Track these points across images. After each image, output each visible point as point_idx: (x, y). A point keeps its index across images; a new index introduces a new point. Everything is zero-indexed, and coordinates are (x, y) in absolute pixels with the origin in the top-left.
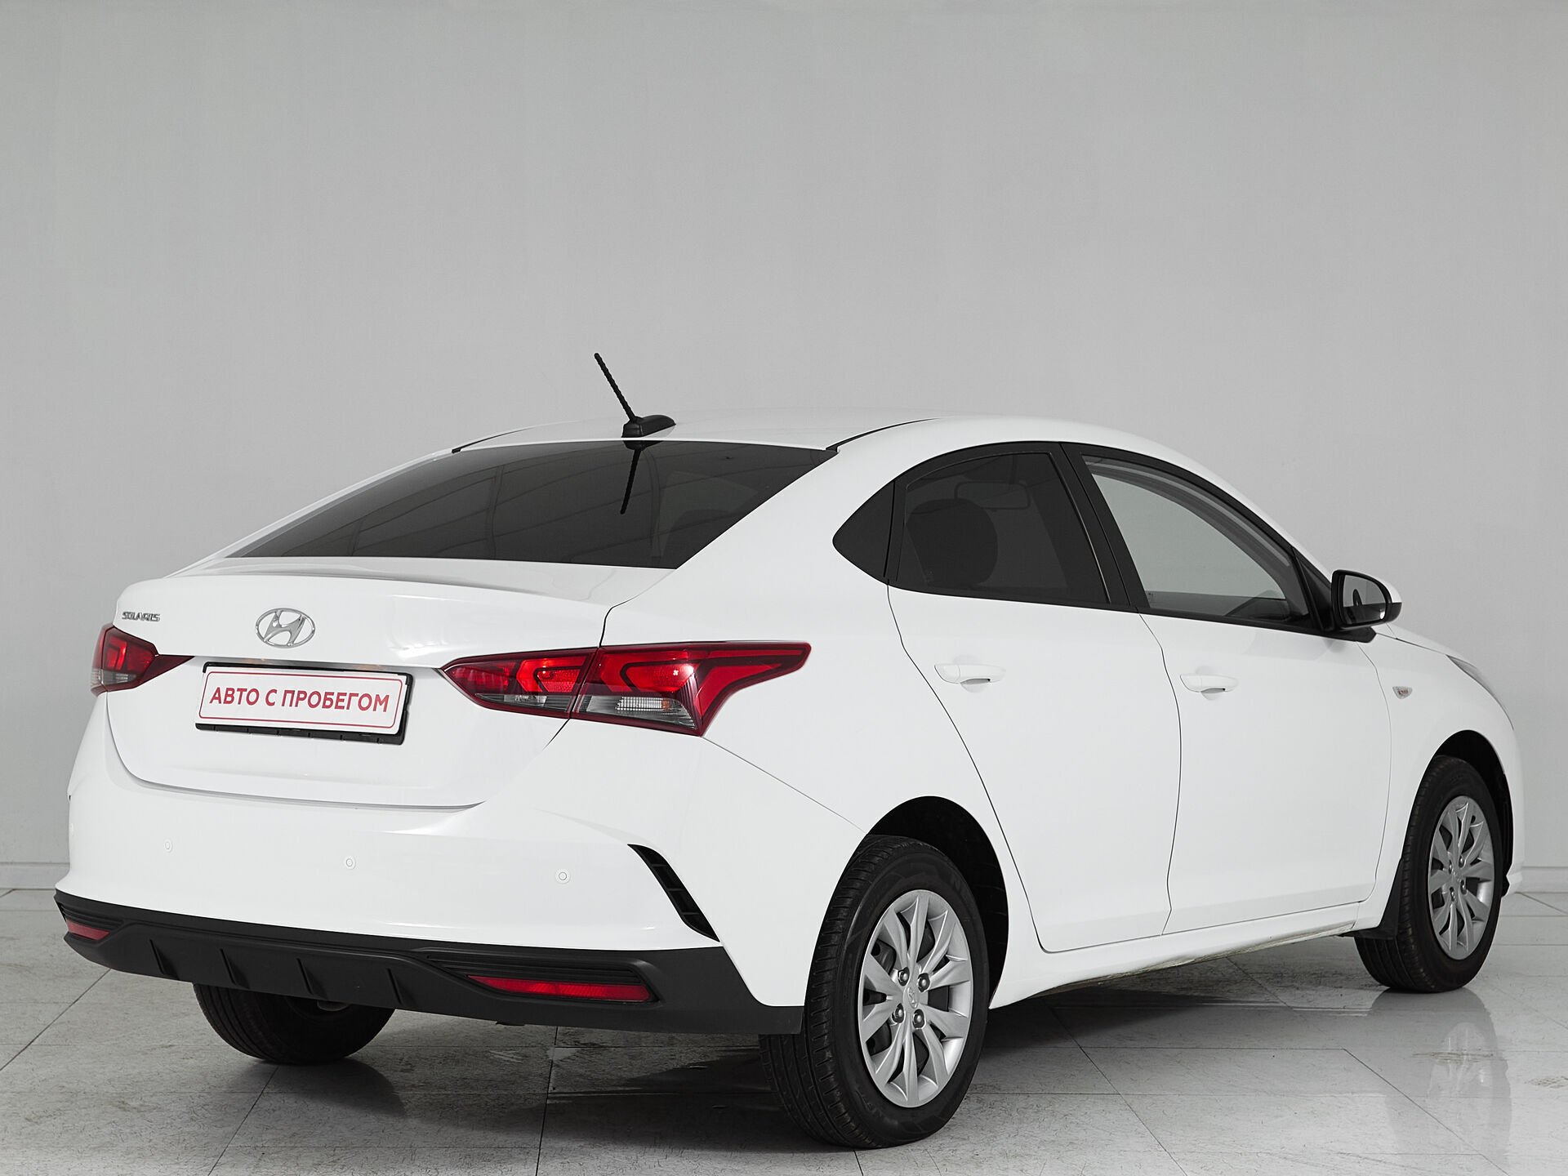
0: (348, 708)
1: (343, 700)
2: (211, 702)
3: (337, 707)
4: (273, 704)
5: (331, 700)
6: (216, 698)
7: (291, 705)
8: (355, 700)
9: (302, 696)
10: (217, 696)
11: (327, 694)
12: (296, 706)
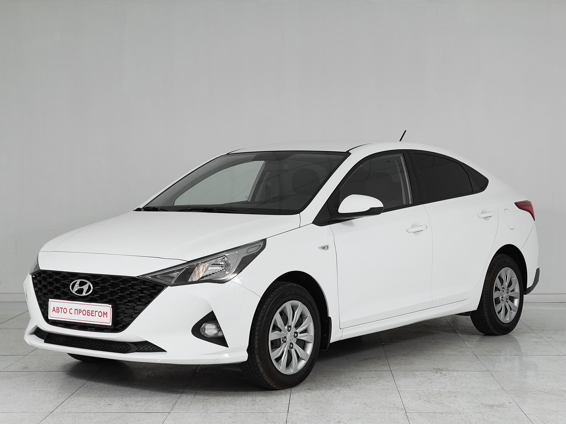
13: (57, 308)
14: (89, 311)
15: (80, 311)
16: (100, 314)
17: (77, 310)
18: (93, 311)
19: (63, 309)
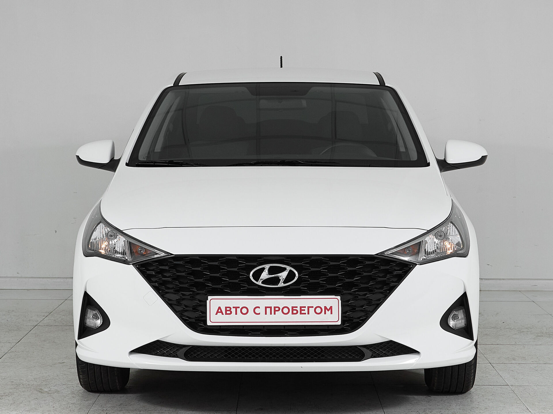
13: (226, 308)
14: (297, 307)
15: (277, 309)
16: (318, 310)
17: (271, 308)
18: (305, 307)
19: (239, 310)
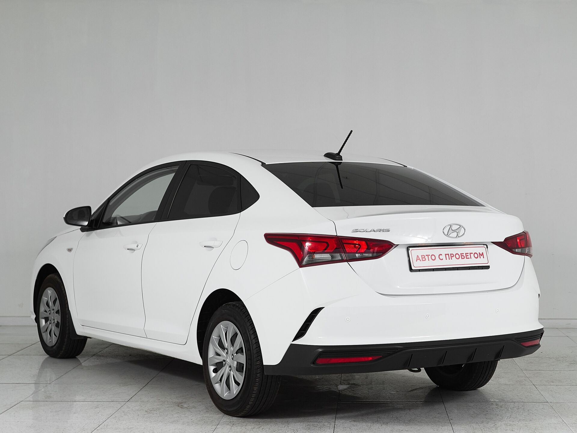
0: (471, 258)
1: (468, 256)
2: (417, 261)
3: (467, 258)
4: (442, 259)
5: (463, 256)
6: (418, 259)
7: (449, 259)
8: (472, 255)
9: (452, 255)
10: (418, 258)
11: (461, 254)
12: (451, 259)
